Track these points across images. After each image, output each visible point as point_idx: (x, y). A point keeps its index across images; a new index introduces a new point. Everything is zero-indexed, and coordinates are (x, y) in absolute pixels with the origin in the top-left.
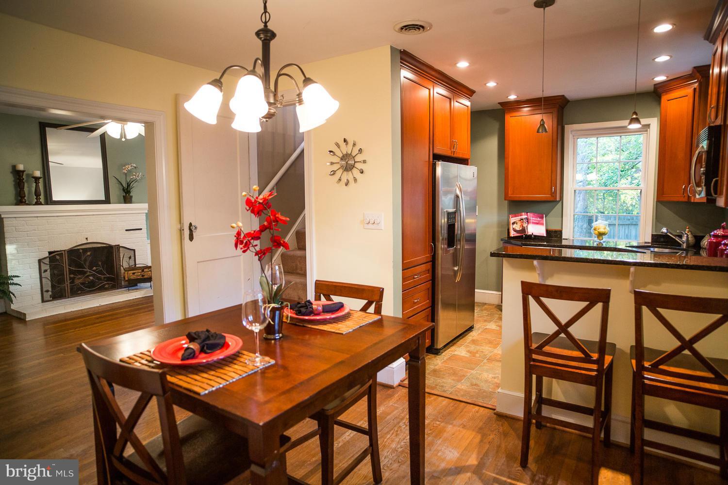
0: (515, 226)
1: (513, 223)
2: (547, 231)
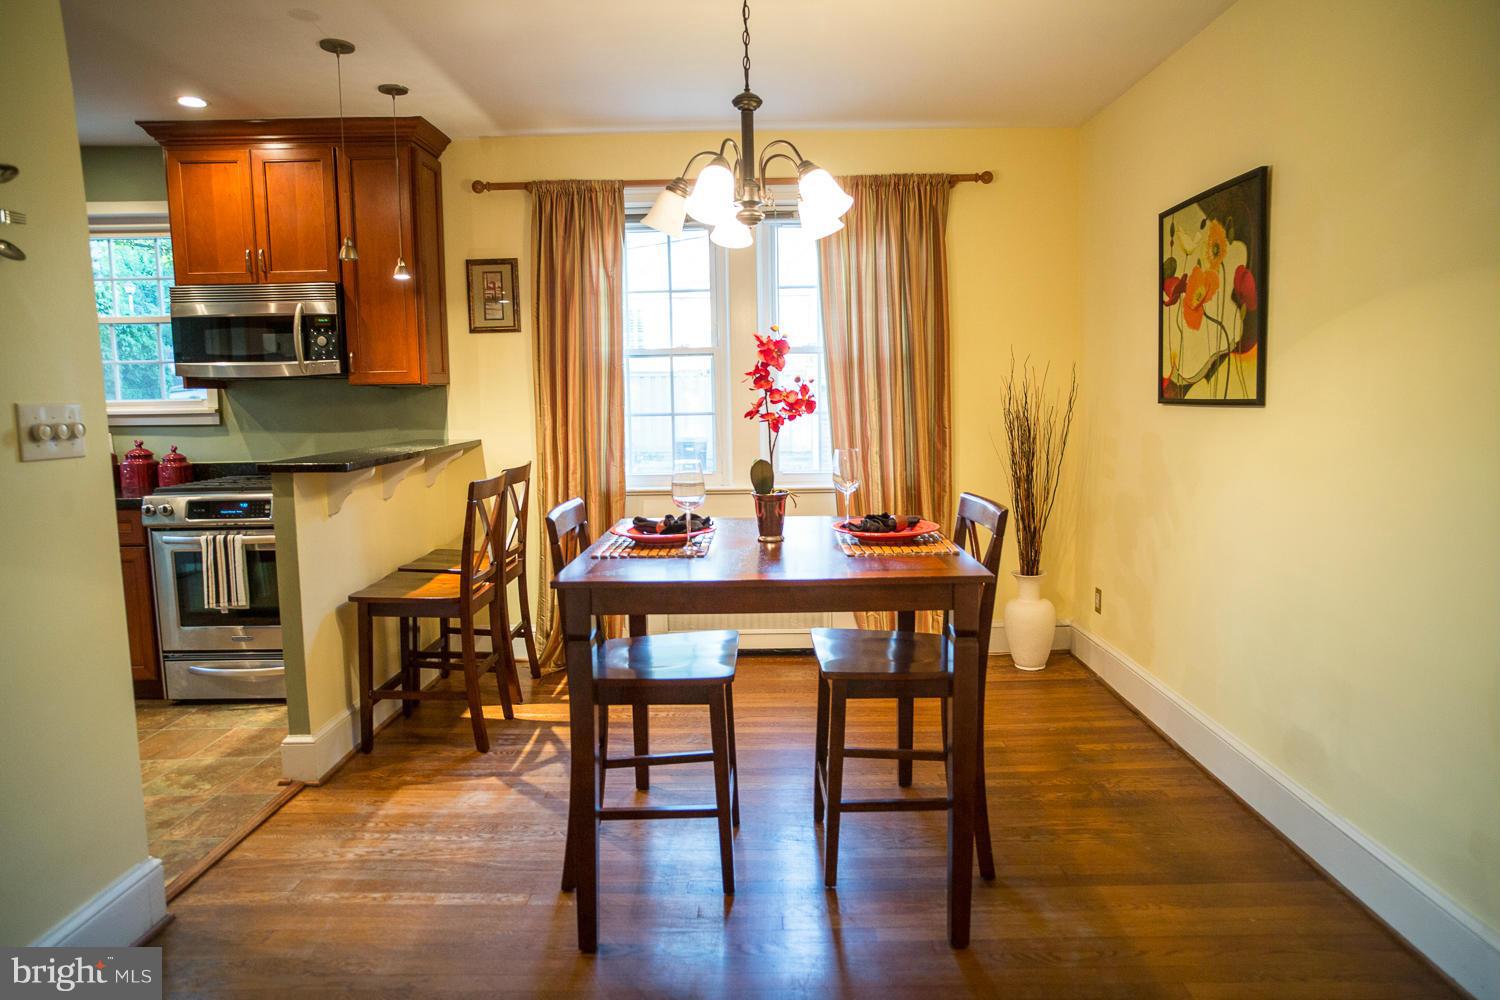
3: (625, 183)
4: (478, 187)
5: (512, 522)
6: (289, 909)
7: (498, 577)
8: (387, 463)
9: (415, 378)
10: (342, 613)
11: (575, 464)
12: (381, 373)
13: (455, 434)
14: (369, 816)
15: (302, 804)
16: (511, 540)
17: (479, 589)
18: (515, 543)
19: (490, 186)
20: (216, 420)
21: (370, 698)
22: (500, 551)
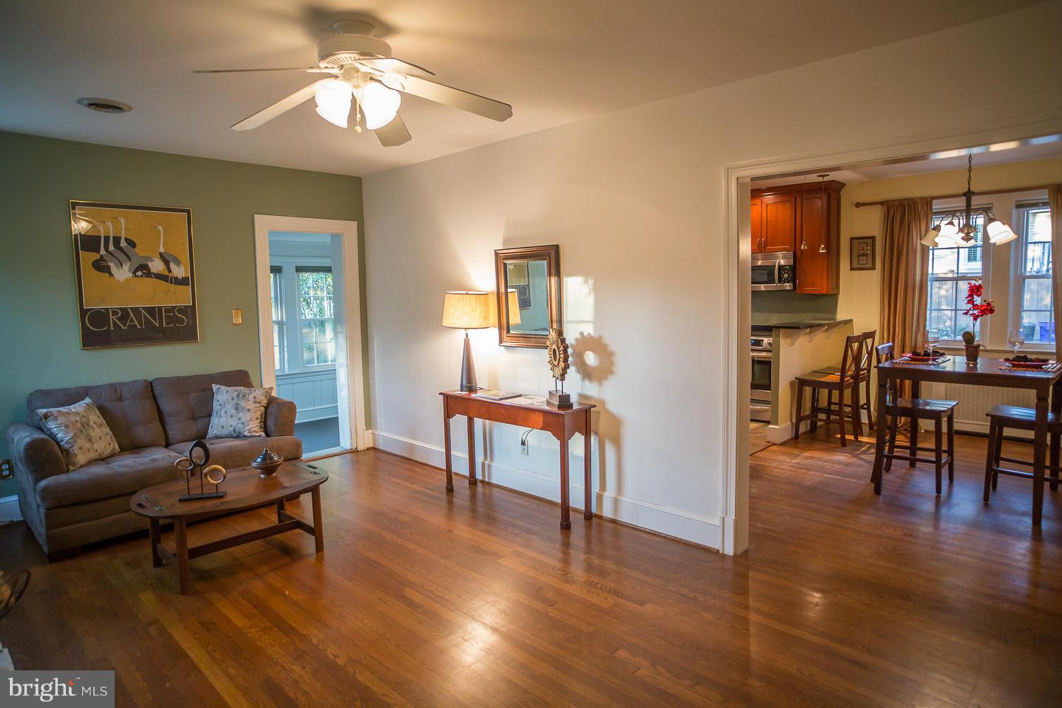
3: (933, 198)
4: (858, 205)
5: (865, 357)
6: (776, 468)
7: (857, 378)
8: (813, 327)
9: (824, 291)
10: (792, 384)
11: (899, 333)
12: (809, 289)
13: (840, 316)
14: (799, 455)
15: (774, 448)
16: (864, 363)
17: (847, 381)
18: (866, 366)
19: (864, 204)
21: (800, 418)
22: (858, 368)
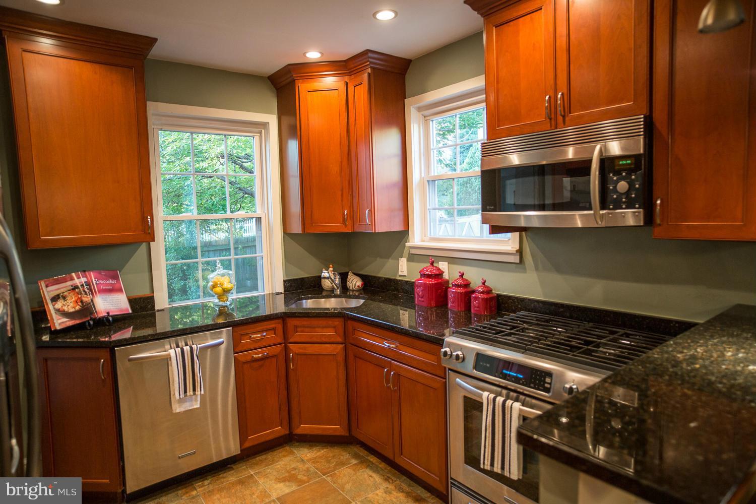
0: (59, 305)
1: (55, 299)
2: (132, 301)
20: (516, 259)
